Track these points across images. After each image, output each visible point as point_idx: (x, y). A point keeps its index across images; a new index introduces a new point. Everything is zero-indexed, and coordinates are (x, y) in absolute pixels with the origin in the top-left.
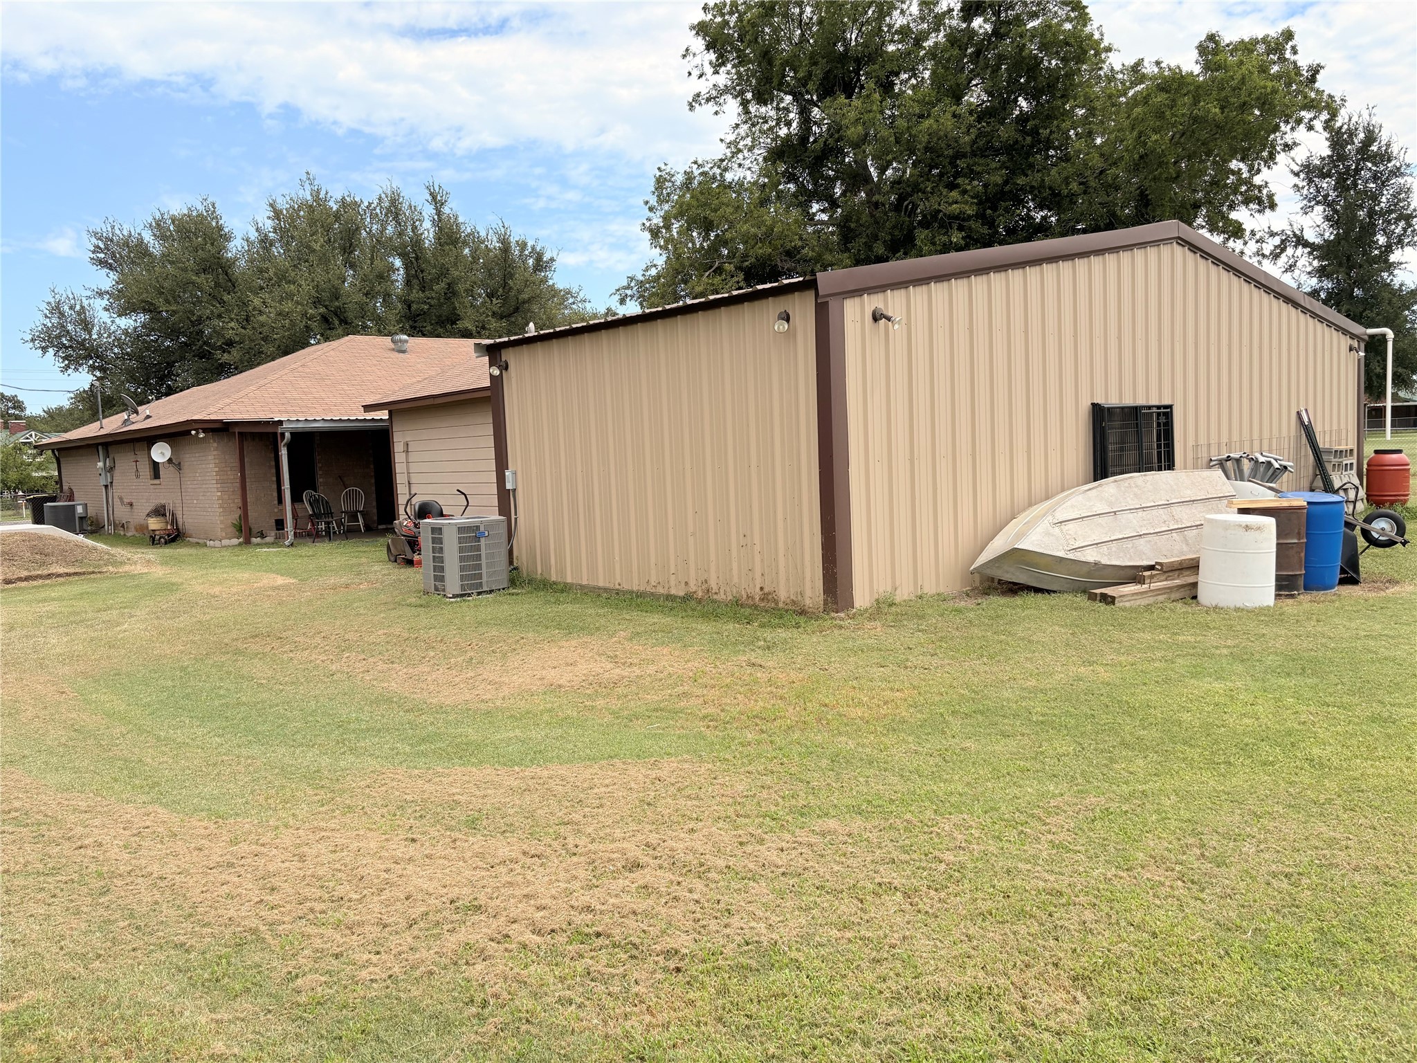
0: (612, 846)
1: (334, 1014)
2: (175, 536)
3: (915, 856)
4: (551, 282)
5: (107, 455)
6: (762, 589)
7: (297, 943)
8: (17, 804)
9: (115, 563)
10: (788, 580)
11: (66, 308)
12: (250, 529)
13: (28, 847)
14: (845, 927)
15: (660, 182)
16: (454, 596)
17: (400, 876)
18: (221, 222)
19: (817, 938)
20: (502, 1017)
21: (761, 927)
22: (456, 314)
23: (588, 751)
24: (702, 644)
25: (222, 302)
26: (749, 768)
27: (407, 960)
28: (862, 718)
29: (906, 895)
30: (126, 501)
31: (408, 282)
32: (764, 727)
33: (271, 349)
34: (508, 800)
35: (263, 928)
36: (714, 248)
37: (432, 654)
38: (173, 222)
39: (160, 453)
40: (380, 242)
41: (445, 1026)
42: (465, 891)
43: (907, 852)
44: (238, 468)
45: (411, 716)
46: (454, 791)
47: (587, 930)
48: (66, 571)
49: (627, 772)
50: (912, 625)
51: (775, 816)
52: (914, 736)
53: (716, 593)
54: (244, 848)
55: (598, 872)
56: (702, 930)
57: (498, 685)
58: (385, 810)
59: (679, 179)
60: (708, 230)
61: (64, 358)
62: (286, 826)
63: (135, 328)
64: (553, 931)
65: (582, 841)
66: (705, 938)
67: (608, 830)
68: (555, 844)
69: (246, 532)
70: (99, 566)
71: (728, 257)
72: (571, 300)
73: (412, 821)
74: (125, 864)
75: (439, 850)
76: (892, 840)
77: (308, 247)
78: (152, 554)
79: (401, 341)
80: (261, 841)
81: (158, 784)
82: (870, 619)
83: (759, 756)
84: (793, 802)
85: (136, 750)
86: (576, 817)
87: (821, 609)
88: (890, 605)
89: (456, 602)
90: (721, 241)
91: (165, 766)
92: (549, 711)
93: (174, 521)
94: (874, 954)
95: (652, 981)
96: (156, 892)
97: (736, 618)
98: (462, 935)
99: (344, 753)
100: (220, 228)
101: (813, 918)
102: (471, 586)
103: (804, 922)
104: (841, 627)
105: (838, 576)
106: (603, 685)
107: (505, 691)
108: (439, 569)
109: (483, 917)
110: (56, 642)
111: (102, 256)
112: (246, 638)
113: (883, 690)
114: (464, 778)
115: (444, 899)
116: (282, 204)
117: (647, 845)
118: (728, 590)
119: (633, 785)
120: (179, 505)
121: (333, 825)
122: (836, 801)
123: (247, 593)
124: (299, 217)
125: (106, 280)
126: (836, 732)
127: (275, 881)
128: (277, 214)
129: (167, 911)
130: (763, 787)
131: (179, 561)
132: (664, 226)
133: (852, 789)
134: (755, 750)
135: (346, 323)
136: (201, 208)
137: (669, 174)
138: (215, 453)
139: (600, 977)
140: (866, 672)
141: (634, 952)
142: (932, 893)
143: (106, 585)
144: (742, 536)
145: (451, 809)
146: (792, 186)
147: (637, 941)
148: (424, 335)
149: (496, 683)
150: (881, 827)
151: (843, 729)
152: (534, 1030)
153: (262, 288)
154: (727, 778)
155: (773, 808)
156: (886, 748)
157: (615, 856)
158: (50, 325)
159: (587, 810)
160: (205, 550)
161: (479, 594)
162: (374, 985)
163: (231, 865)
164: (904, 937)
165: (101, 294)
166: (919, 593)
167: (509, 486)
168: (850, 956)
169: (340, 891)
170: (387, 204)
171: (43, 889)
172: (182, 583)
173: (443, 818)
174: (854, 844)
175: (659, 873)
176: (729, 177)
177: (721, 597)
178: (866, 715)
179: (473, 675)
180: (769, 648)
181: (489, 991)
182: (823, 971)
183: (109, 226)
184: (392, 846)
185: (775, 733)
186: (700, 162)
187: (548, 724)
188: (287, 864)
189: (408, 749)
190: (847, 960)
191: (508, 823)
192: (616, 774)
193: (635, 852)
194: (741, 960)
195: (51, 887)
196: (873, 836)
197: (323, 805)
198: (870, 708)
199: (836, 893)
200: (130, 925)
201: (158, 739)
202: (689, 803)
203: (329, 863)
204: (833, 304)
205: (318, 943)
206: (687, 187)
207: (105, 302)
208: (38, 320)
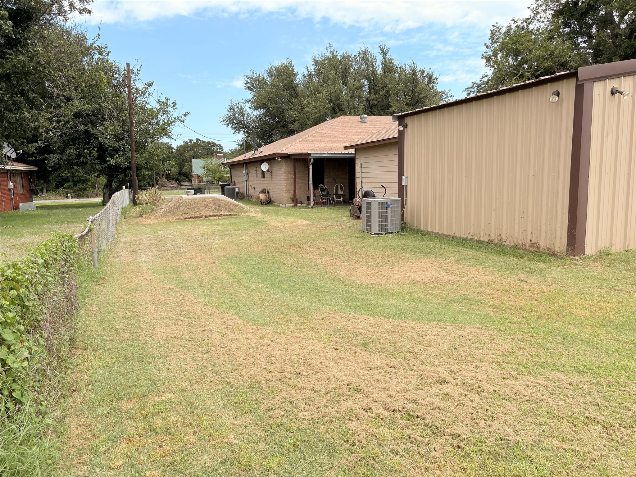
0: (432, 369)
1: (283, 433)
2: (269, 202)
3: (612, 404)
4: (435, 88)
5: (247, 168)
6: (531, 241)
7: (275, 392)
8: (187, 308)
9: (244, 212)
10: (546, 237)
11: (236, 108)
12: (297, 200)
13: (185, 327)
14: (563, 441)
15: (493, 33)
16: (375, 234)
17: (327, 367)
18: (294, 68)
19: (545, 445)
20: (361, 453)
21: (511, 431)
22: (389, 105)
23: (427, 316)
24: (494, 267)
25: (292, 103)
26: (513, 337)
27: (321, 412)
28: (584, 317)
29: (604, 427)
30: (253, 186)
31: (370, 92)
32: (524, 315)
33: (310, 122)
34: (384, 335)
35: (263, 382)
36: (520, 65)
37: (361, 260)
38: (275, 69)
39: (265, 167)
40: (358, 74)
41: (333, 452)
42: (356, 380)
43: (607, 400)
44: (293, 174)
45: (347, 288)
46: (360, 327)
47: (412, 413)
48: (227, 214)
49: (446, 330)
50: (620, 266)
51: (526, 366)
52: (617, 330)
53: (505, 241)
54: (265, 341)
55: (423, 382)
56: (475, 425)
57: (388, 278)
58: (327, 332)
59: (504, 30)
60: (517, 56)
61: (235, 128)
62: (284, 333)
63: (260, 115)
64: (394, 410)
65: (418, 363)
66: (476, 431)
67: (432, 359)
68: (403, 362)
69: (295, 202)
70: (238, 212)
71: (528, 69)
72: (445, 97)
73: (338, 339)
74: (218, 341)
75: (348, 356)
76: (598, 391)
77: (328, 77)
78: (259, 208)
79: (364, 118)
80: (272, 339)
81: (239, 306)
82: (594, 261)
83: (520, 330)
84: (537, 359)
85: (235, 290)
86: (416, 350)
87: (565, 254)
88: (608, 254)
89: (375, 237)
90: (525, 61)
91: (244, 298)
92: (411, 293)
93: (269, 196)
94: (580, 462)
95: (443, 451)
96: (226, 356)
97: (515, 255)
98: (349, 404)
99: (315, 302)
100: (293, 71)
101: (543, 431)
102: (383, 230)
103: (537, 432)
104: (576, 264)
105: (577, 237)
106: (439, 283)
107: (391, 281)
108: (369, 221)
109: (361, 396)
110: (217, 242)
111: (249, 85)
112: (286, 246)
113: (599, 302)
114: (365, 321)
115: (344, 383)
116: (318, 59)
117: (451, 371)
118: (512, 240)
119: (448, 337)
120: (271, 189)
121: (303, 336)
122: (564, 362)
123: (291, 227)
124: (325, 64)
125: (250, 95)
126: (567, 322)
127: (273, 360)
128: (316, 63)
129: (228, 366)
130: (520, 348)
131: (268, 212)
132: (493, 55)
133: (574, 357)
134: (518, 326)
135: (342, 110)
136: (286, 62)
137: (498, 28)
138: (285, 167)
139: (415, 442)
140: (589, 290)
141: (436, 431)
142: (622, 429)
143: (240, 220)
144: (521, 212)
145: (357, 336)
146: (567, 30)
147: (438, 425)
148: (375, 115)
149: (387, 276)
150: (591, 382)
151: (571, 321)
152: (376, 465)
153: (308, 96)
154: (500, 340)
155: (525, 361)
156: (598, 336)
157: (433, 374)
158: (229, 115)
159: (422, 346)
160: (279, 208)
161: (386, 234)
162: (304, 422)
163: (258, 348)
164: (601, 455)
165: (248, 101)
166: (627, 249)
167: (404, 184)
168: (564, 460)
169: (299, 369)
170: (362, 55)
171: (185, 347)
172: (267, 221)
173: (352, 340)
174: (574, 390)
175: (456, 388)
176: (531, 27)
177: (508, 243)
178: (587, 315)
179: (377, 271)
180: (531, 272)
181: (357, 437)
182: (546, 467)
183: (252, 72)
184: (326, 350)
185: (530, 319)
186: (516, 20)
187: (409, 299)
188: (280, 352)
189: (343, 303)
190: (563, 463)
191: (382, 347)
192: (440, 330)
193: (444, 374)
194: (497, 448)
195: (189, 347)
196: (586, 387)
197: (301, 326)
198: (590, 312)
199: (559, 418)
200: (212, 370)
201: (244, 287)
202: (477, 351)
203: (297, 354)
204: (587, 86)
205: (284, 394)
206: (508, 35)
207: (249, 105)
208: (225, 113)
